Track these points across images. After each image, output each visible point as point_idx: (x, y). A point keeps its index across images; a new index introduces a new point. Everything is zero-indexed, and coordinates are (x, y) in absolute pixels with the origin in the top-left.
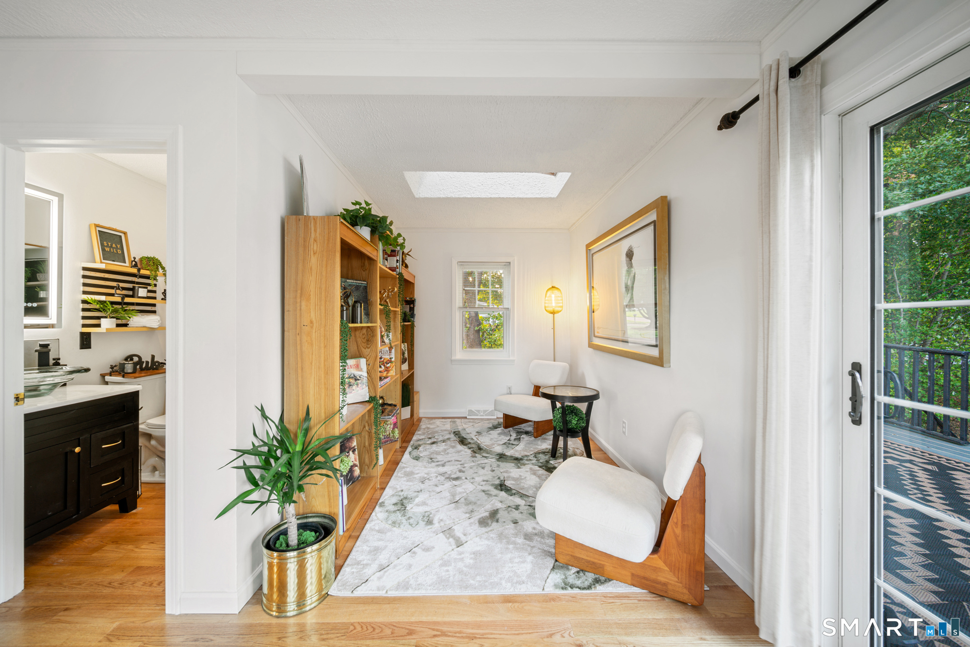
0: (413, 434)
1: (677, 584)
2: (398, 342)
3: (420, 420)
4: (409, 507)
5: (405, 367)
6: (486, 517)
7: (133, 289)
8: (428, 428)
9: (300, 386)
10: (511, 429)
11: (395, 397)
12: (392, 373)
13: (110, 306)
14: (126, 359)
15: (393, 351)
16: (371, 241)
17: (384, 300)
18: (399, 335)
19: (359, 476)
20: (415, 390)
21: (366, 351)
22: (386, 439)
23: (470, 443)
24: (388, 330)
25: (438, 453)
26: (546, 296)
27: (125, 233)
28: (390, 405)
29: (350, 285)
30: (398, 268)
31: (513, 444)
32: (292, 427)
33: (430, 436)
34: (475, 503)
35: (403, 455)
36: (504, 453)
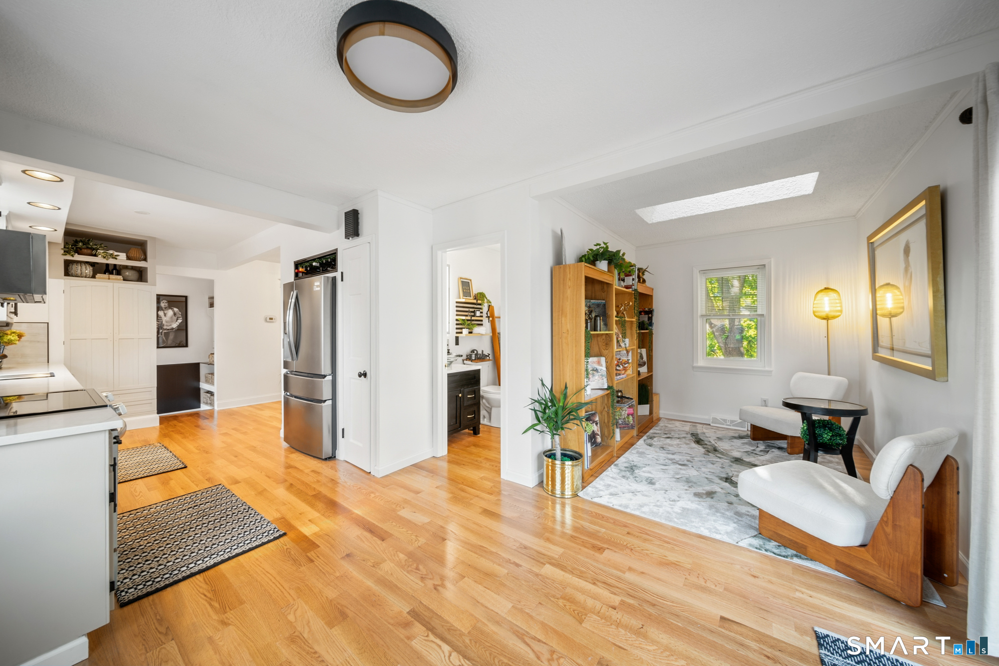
0: (651, 429)
1: (887, 579)
2: (635, 347)
3: (659, 419)
4: (636, 471)
5: (644, 370)
6: (703, 493)
7: (474, 312)
8: (666, 426)
9: (562, 370)
10: (761, 442)
11: (632, 392)
12: (629, 372)
13: (466, 322)
14: (471, 352)
15: (630, 354)
16: (609, 271)
17: (621, 312)
18: (636, 342)
19: (600, 443)
20: (654, 392)
21: (605, 352)
22: (624, 425)
23: (706, 444)
24: (624, 337)
25: (672, 445)
26: (815, 300)
27: (471, 280)
28: (628, 398)
29: (593, 304)
30: (633, 285)
31: (756, 454)
32: (557, 395)
33: (666, 432)
34: (695, 483)
35: (638, 441)
36: (741, 458)
